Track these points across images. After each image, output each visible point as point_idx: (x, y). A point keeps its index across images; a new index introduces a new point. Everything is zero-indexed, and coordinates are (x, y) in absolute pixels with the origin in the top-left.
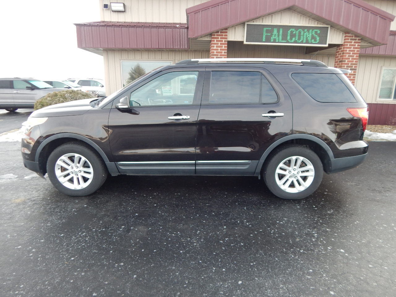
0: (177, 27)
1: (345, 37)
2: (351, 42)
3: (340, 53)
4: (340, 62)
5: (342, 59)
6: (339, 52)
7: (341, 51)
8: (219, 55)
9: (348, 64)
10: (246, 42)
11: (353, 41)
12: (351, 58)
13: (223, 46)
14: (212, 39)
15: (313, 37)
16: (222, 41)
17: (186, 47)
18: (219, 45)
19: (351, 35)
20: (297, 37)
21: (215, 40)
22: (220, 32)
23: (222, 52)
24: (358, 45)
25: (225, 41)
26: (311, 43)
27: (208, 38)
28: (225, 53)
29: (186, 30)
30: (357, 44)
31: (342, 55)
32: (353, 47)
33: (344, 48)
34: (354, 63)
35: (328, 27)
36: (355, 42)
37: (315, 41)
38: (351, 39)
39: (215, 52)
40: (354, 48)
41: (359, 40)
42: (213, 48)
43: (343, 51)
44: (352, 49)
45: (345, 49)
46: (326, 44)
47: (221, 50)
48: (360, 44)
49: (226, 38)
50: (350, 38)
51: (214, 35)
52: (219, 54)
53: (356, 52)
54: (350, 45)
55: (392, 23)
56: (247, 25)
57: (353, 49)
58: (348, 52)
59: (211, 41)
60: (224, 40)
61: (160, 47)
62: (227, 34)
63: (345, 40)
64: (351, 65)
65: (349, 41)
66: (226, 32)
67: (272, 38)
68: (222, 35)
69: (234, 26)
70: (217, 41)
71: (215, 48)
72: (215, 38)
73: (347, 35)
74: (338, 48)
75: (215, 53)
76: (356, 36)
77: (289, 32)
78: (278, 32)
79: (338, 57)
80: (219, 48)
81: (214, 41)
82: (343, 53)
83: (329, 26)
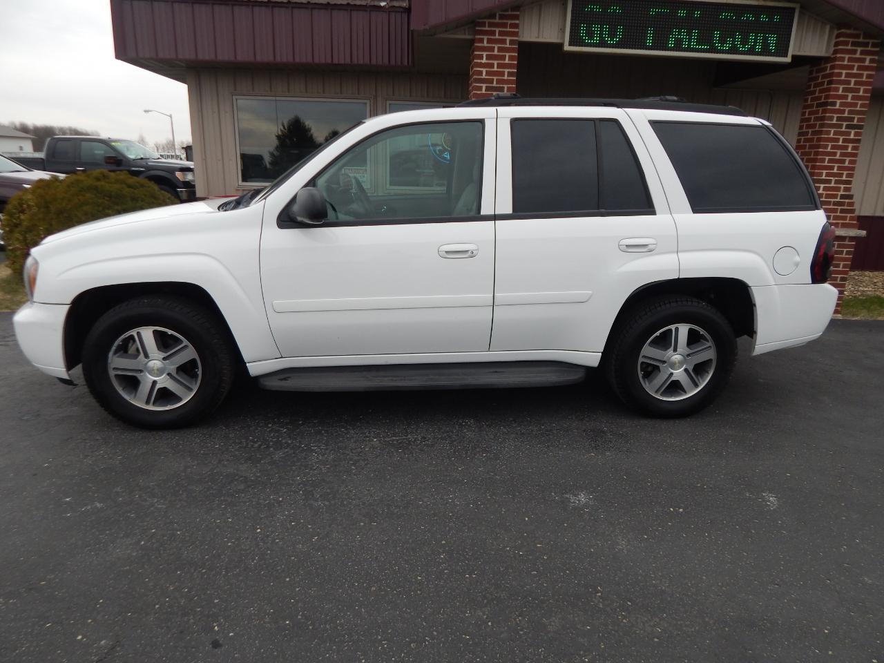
0: (380, 7)
1: (838, 36)
2: (855, 52)
3: (820, 80)
4: (819, 105)
5: (827, 97)
6: (817, 78)
7: (824, 77)
8: (495, 82)
9: (843, 112)
10: (570, 45)
11: (859, 49)
12: (850, 95)
13: (507, 55)
14: (479, 37)
16: (504, 42)
17: (406, 63)
18: (496, 52)
19: (855, 32)
21: (485, 38)
22: (500, 15)
24: (872, 61)
25: (512, 42)
27: (465, 34)
28: (510, 74)
29: (405, 16)
30: (868, 58)
31: (825, 86)
32: (856, 65)
33: (833, 67)
34: (858, 108)
35: (794, 9)
36: (863, 53)
38: (854, 44)
39: (484, 73)
40: (860, 68)
41: (874, 45)
42: (479, 61)
43: (831, 75)
44: (855, 71)
45: (836, 71)
46: (787, 56)
47: (499, 66)
48: (876, 58)
49: (516, 34)
50: (851, 40)
51: (483, 24)
52: (495, 78)
53: (864, 79)
54: (850, 59)
57: (859, 72)
58: (843, 78)
59: (473, 41)
60: (508, 39)
61: (336, 61)
62: (517, 22)
63: (837, 44)
64: (849, 114)
65: (849, 47)
66: (517, 17)
68: (505, 25)
69: (537, 1)
70: (489, 41)
71: (484, 61)
72: (486, 33)
73: (843, 30)
74: (815, 69)
75: (484, 76)
76: (866, 36)
79: (814, 92)
80: (496, 63)
81: (481, 41)
82: (830, 82)
83: (797, 6)
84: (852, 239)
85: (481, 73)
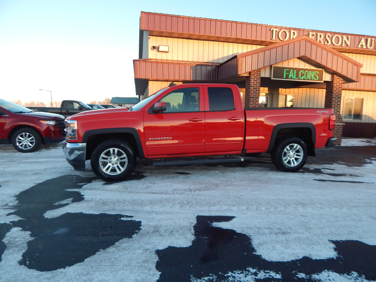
0: (210, 65)
1: (333, 76)
2: (337, 80)
4: (330, 92)
6: (328, 86)
7: (331, 86)
8: (255, 87)
9: (336, 94)
10: (273, 78)
12: (337, 90)
13: (258, 80)
15: (315, 77)
16: (257, 77)
18: (255, 80)
19: (337, 76)
20: (305, 76)
22: (256, 71)
23: (257, 85)
26: (314, 80)
30: (341, 81)
32: (338, 83)
34: (339, 93)
36: (339, 80)
37: (316, 78)
41: (342, 79)
42: (251, 82)
44: (338, 85)
45: (334, 84)
46: (322, 81)
47: (256, 83)
49: (260, 75)
51: (252, 73)
55: (361, 69)
56: (274, 67)
58: (335, 86)
59: (249, 77)
60: (258, 76)
62: (260, 72)
64: (338, 95)
67: (290, 76)
68: (258, 73)
69: (264, 67)
70: (254, 77)
71: (253, 81)
75: (253, 85)
76: (339, 76)
77: (300, 73)
78: (293, 72)
81: (252, 77)
82: (333, 87)
83: (324, 70)
84: (342, 125)
85: (252, 84)
